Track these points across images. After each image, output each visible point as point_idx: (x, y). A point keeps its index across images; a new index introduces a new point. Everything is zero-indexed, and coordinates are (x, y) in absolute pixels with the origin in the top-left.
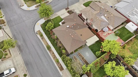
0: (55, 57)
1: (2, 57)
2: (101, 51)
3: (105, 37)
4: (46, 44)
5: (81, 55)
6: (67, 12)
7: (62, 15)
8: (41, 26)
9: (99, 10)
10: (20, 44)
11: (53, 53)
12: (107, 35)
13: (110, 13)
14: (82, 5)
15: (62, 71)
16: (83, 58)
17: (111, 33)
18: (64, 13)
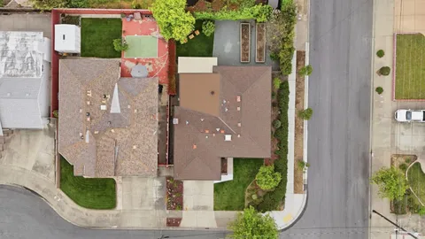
0: (299, 91)
1: (413, 166)
2: (195, 35)
3: (153, 59)
4: (299, 139)
5: (243, 54)
6: (181, 208)
7: (205, 208)
8: (283, 203)
9: (107, 133)
10: (361, 181)
11: (297, 102)
12: (144, 64)
13: (88, 103)
14: (119, 206)
15: (302, 50)
16: (245, 44)
17: (132, 60)
18: (194, 209)
